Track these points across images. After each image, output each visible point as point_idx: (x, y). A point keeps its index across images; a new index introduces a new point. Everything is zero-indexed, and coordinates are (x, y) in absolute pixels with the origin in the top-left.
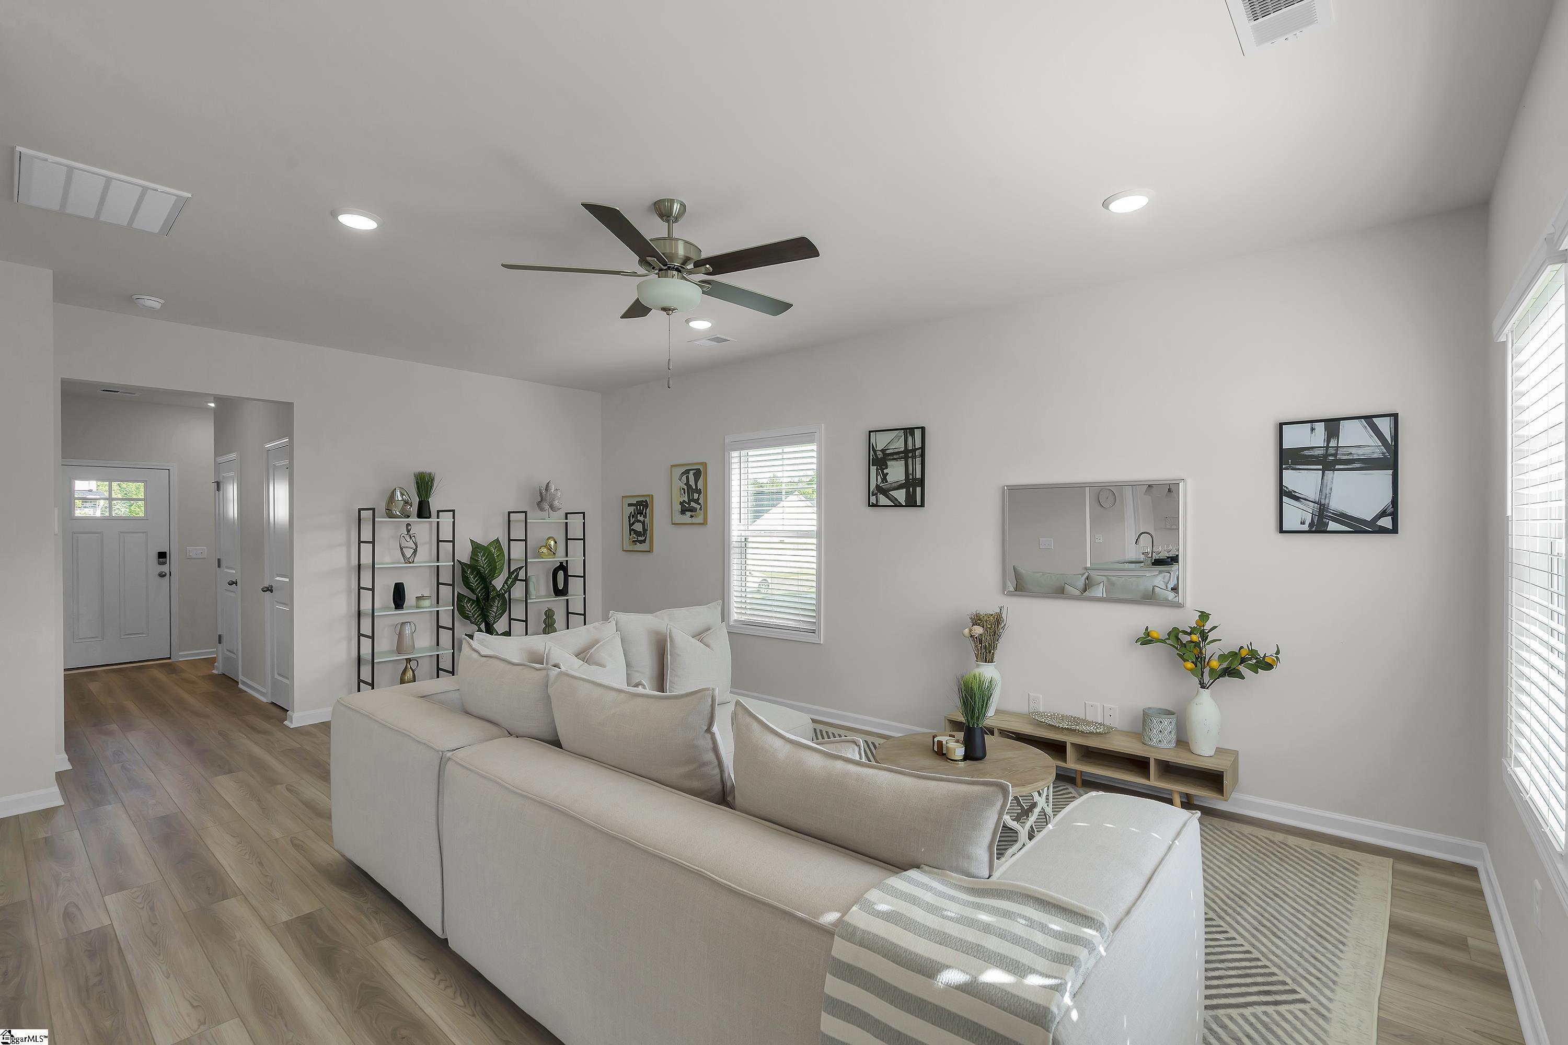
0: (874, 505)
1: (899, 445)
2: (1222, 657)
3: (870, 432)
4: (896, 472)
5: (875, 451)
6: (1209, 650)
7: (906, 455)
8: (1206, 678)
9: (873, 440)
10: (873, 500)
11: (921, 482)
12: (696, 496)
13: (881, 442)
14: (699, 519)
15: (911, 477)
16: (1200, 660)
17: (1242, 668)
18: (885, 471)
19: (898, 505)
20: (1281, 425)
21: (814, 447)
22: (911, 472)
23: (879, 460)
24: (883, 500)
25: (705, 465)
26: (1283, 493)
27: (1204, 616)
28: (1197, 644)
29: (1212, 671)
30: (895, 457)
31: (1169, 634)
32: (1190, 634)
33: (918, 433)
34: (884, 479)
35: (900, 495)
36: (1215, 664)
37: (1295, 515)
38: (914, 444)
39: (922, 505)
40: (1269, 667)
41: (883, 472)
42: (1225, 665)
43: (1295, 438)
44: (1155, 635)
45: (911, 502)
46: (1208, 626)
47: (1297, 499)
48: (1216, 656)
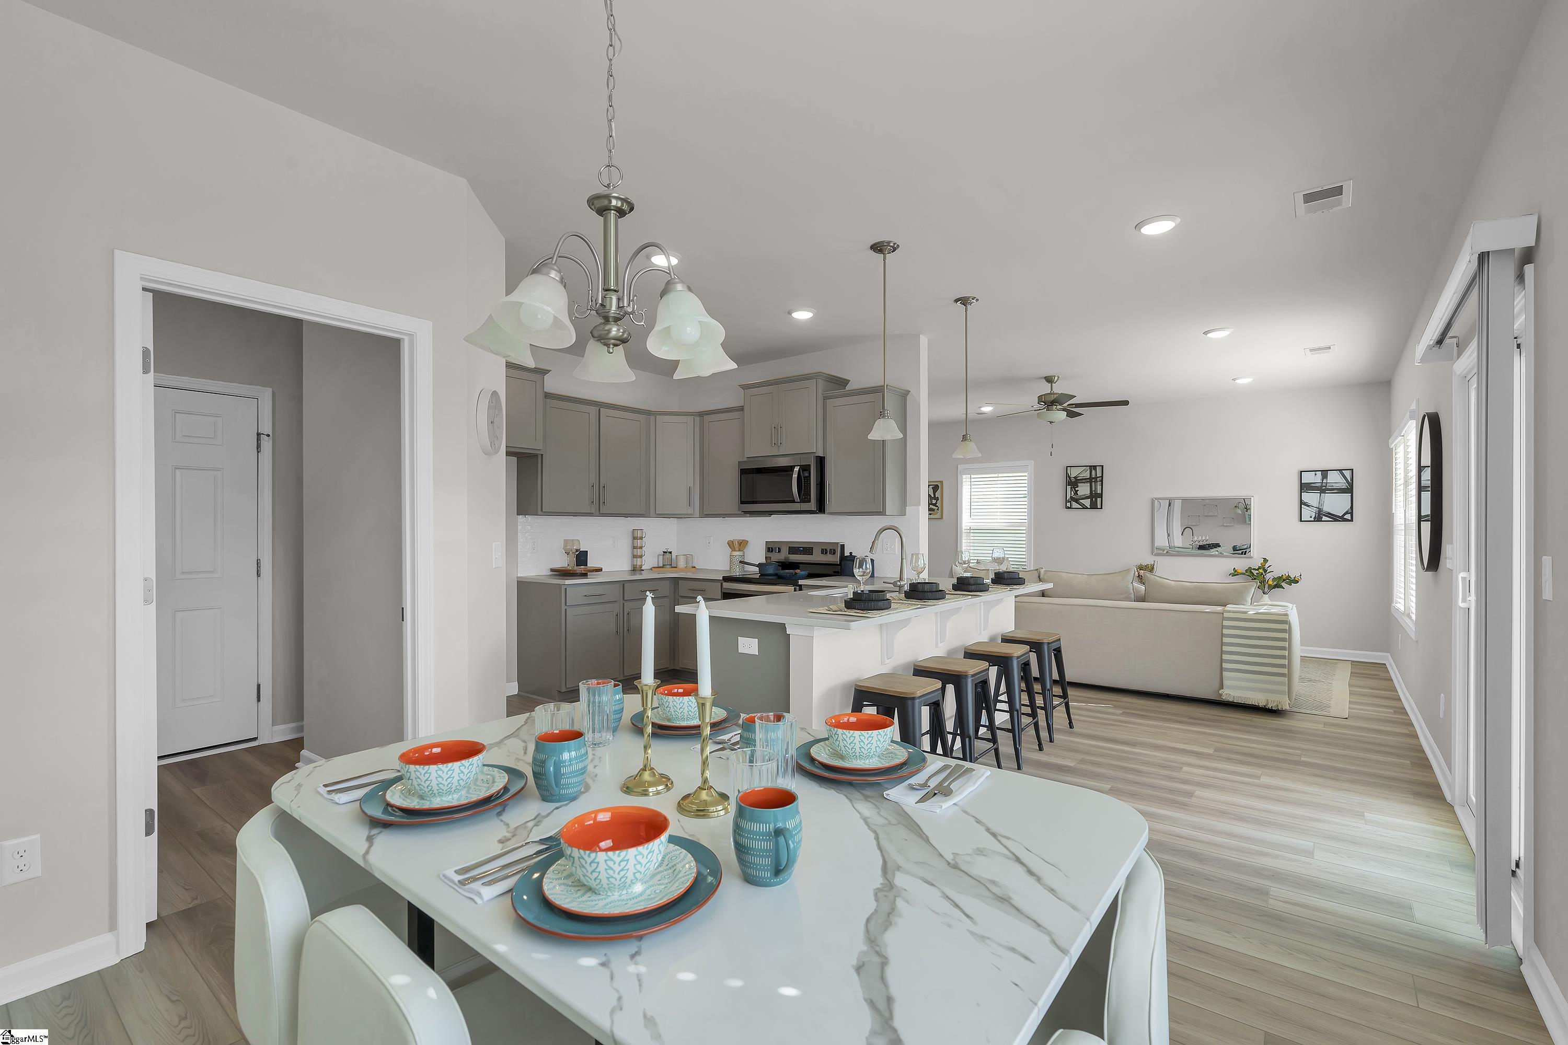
0: (1069, 508)
1: (1087, 475)
2: (1274, 579)
3: (1067, 467)
4: (1084, 489)
5: (1070, 478)
6: (1268, 576)
7: (1091, 480)
8: (1266, 589)
9: (1069, 472)
10: (1068, 505)
11: (1101, 496)
12: (934, 502)
13: (1074, 473)
14: (938, 516)
15: (1094, 492)
16: (1263, 581)
17: (1283, 584)
18: (1076, 489)
19: (1085, 508)
20: (1301, 472)
21: (1026, 474)
22: (1094, 490)
23: (1073, 483)
24: (1075, 505)
25: (941, 482)
26: (1302, 503)
27: (1265, 560)
28: (1262, 574)
29: (1269, 585)
30: (1083, 481)
31: (1246, 571)
32: (1258, 570)
33: (1099, 469)
34: (1076, 493)
35: (1087, 502)
36: (1270, 582)
37: (1308, 513)
38: (1096, 474)
39: (1101, 508)
40: (1297, 582)
41: (1075, 490)
42: (1275, 583)
43: (1308, 478)
44: (1239, 571)
45: (1094, 506)
46: (1267, 565)
47: (1308, 506)
48: (1271, 579)
